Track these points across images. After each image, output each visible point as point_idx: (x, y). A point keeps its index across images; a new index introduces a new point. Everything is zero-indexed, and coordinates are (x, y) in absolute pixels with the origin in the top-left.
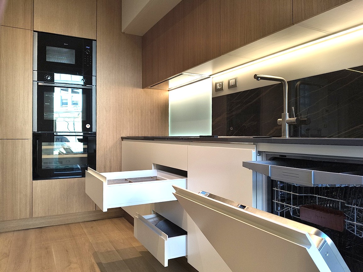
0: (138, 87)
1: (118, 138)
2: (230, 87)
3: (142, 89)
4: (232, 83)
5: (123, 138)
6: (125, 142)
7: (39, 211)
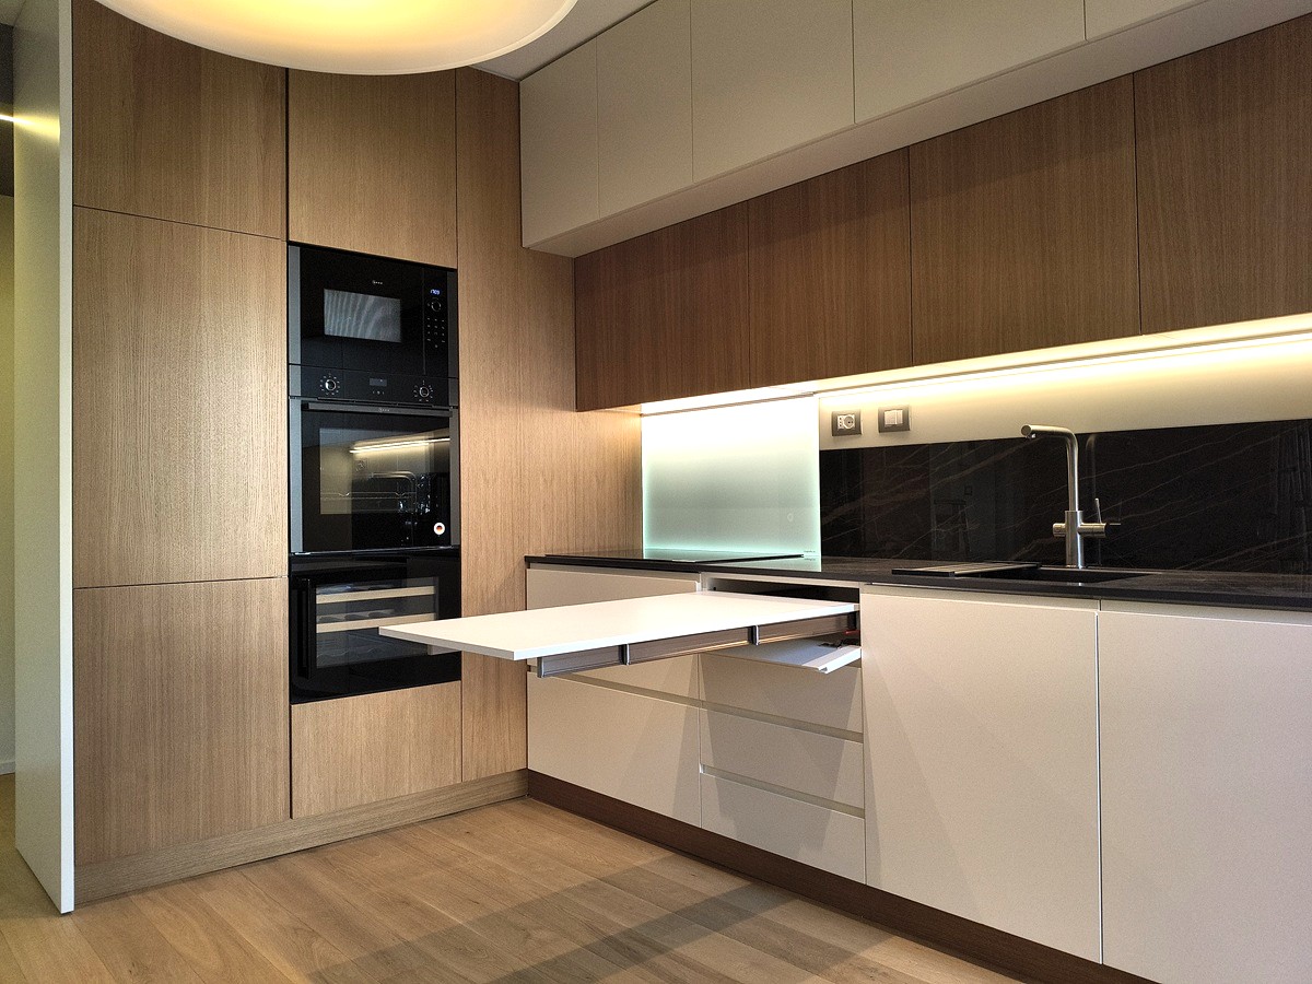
0: (565, 407)
1: (516, 560)
2: (884, 428)
3: (576, 414)
4: (893, 418)
5: (529, 561)
6: (535, 573)
7: (311, 796)
